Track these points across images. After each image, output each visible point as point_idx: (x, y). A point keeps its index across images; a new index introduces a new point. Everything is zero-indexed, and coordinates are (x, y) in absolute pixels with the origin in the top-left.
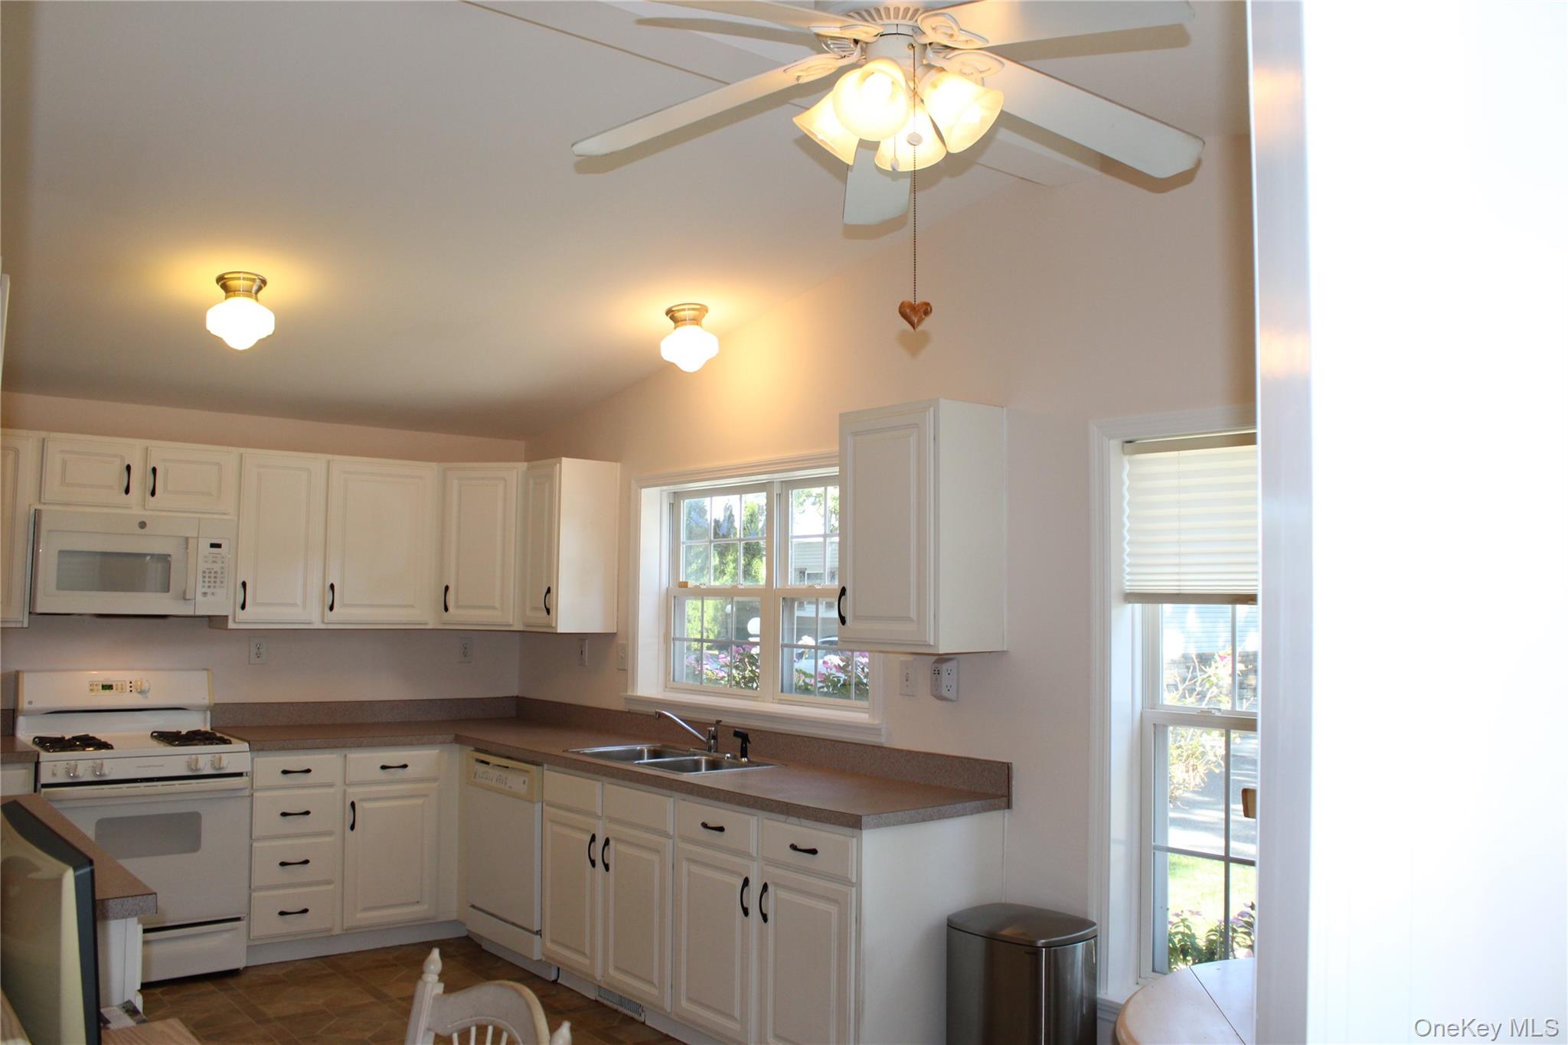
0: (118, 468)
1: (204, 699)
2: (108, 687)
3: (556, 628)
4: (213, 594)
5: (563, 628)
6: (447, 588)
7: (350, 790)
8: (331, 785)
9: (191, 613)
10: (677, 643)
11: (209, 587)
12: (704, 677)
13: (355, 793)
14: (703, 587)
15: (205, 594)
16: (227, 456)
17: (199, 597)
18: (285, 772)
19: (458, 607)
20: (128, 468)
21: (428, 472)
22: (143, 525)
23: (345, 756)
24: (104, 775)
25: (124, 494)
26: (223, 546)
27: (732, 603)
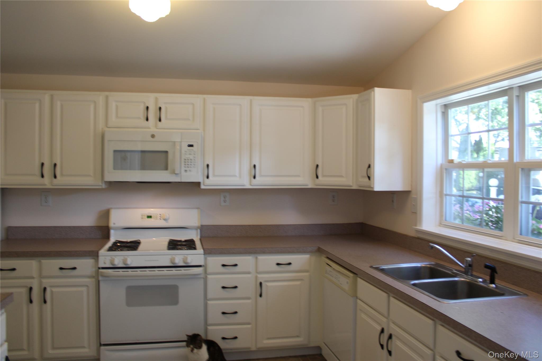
0: (142, 108)
1: (196, 223)
2: (149, 217)
3: (373, 188)
4: (190, 171)
5: (377, 188)
6: (317, 166)
7: (259, 276)
8: (249, 273)
9: (179, 181)
10: (448, 197)
11: (188, 167)
12: (464, 217)
13: (262, 277)
14: (463, 162)
15: (186, 171)
16: (197, 99)
17: (183, 173)
18: (224, 265)
19: (324, 176)
20: (147, 108)
21: (306, 103)
22: (153, 136)
23: (257, 258)
24: (128, 264)
25: (146, 122)
26: (194, 146)
27: (483, 172)
